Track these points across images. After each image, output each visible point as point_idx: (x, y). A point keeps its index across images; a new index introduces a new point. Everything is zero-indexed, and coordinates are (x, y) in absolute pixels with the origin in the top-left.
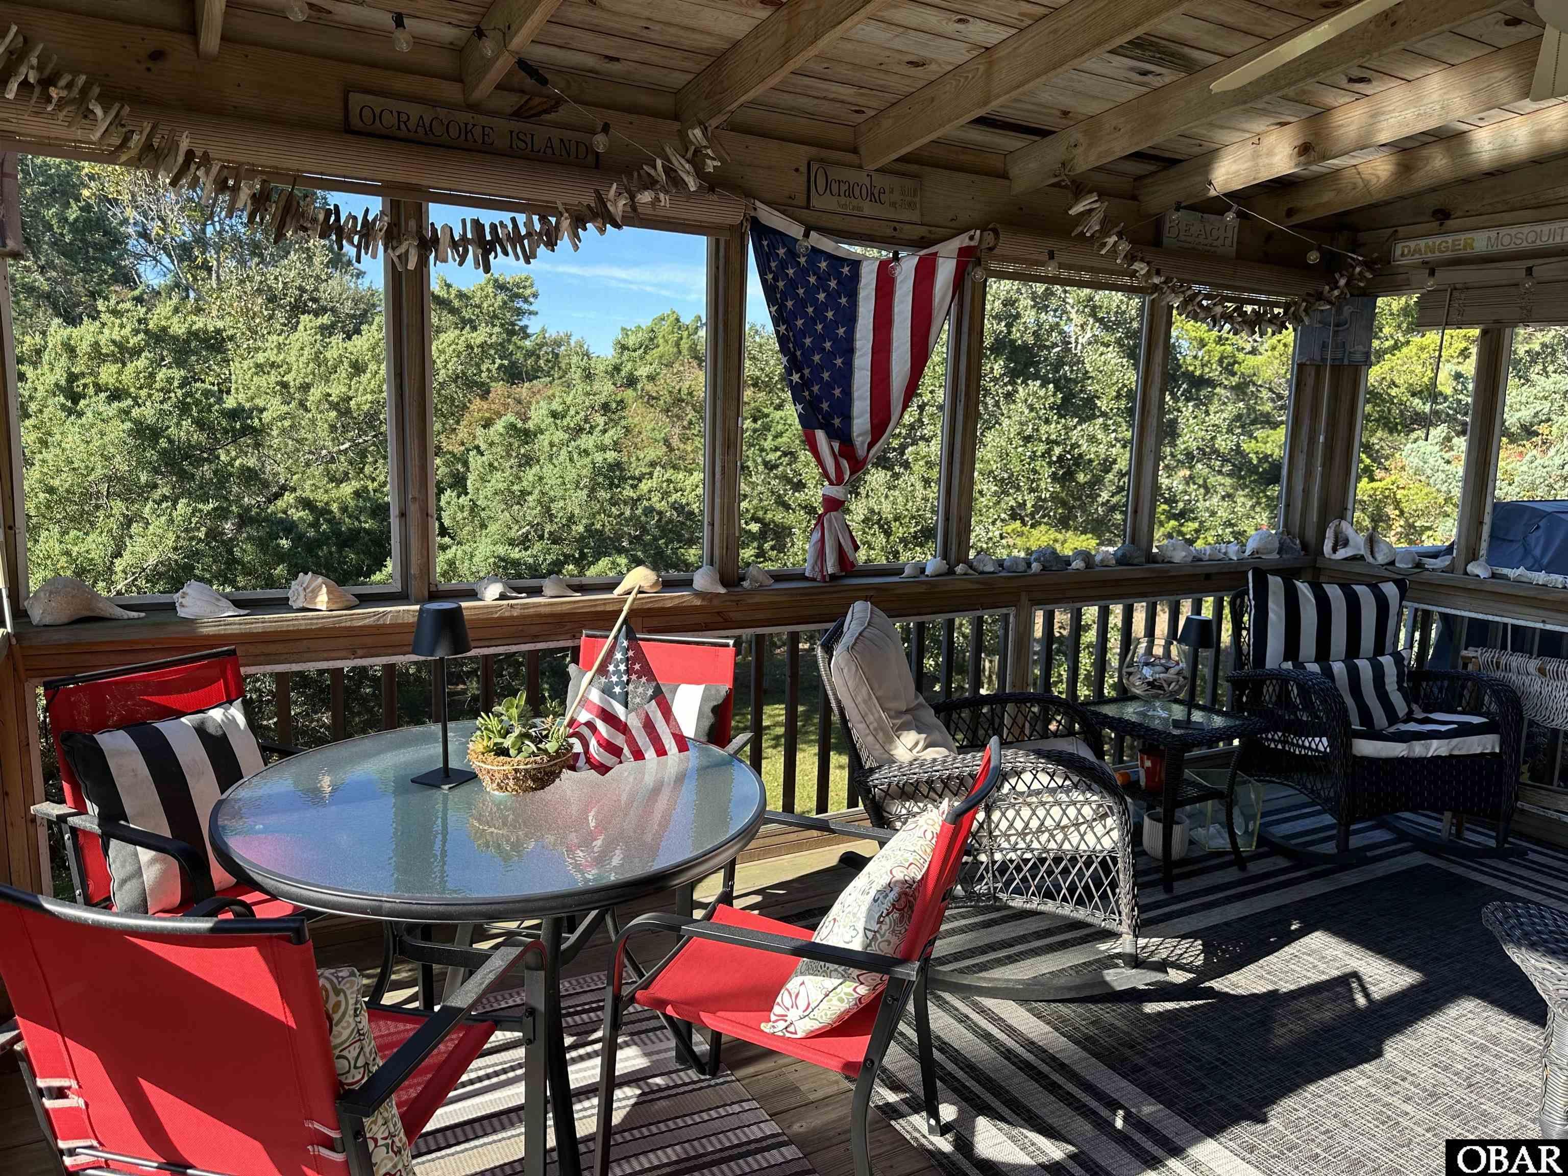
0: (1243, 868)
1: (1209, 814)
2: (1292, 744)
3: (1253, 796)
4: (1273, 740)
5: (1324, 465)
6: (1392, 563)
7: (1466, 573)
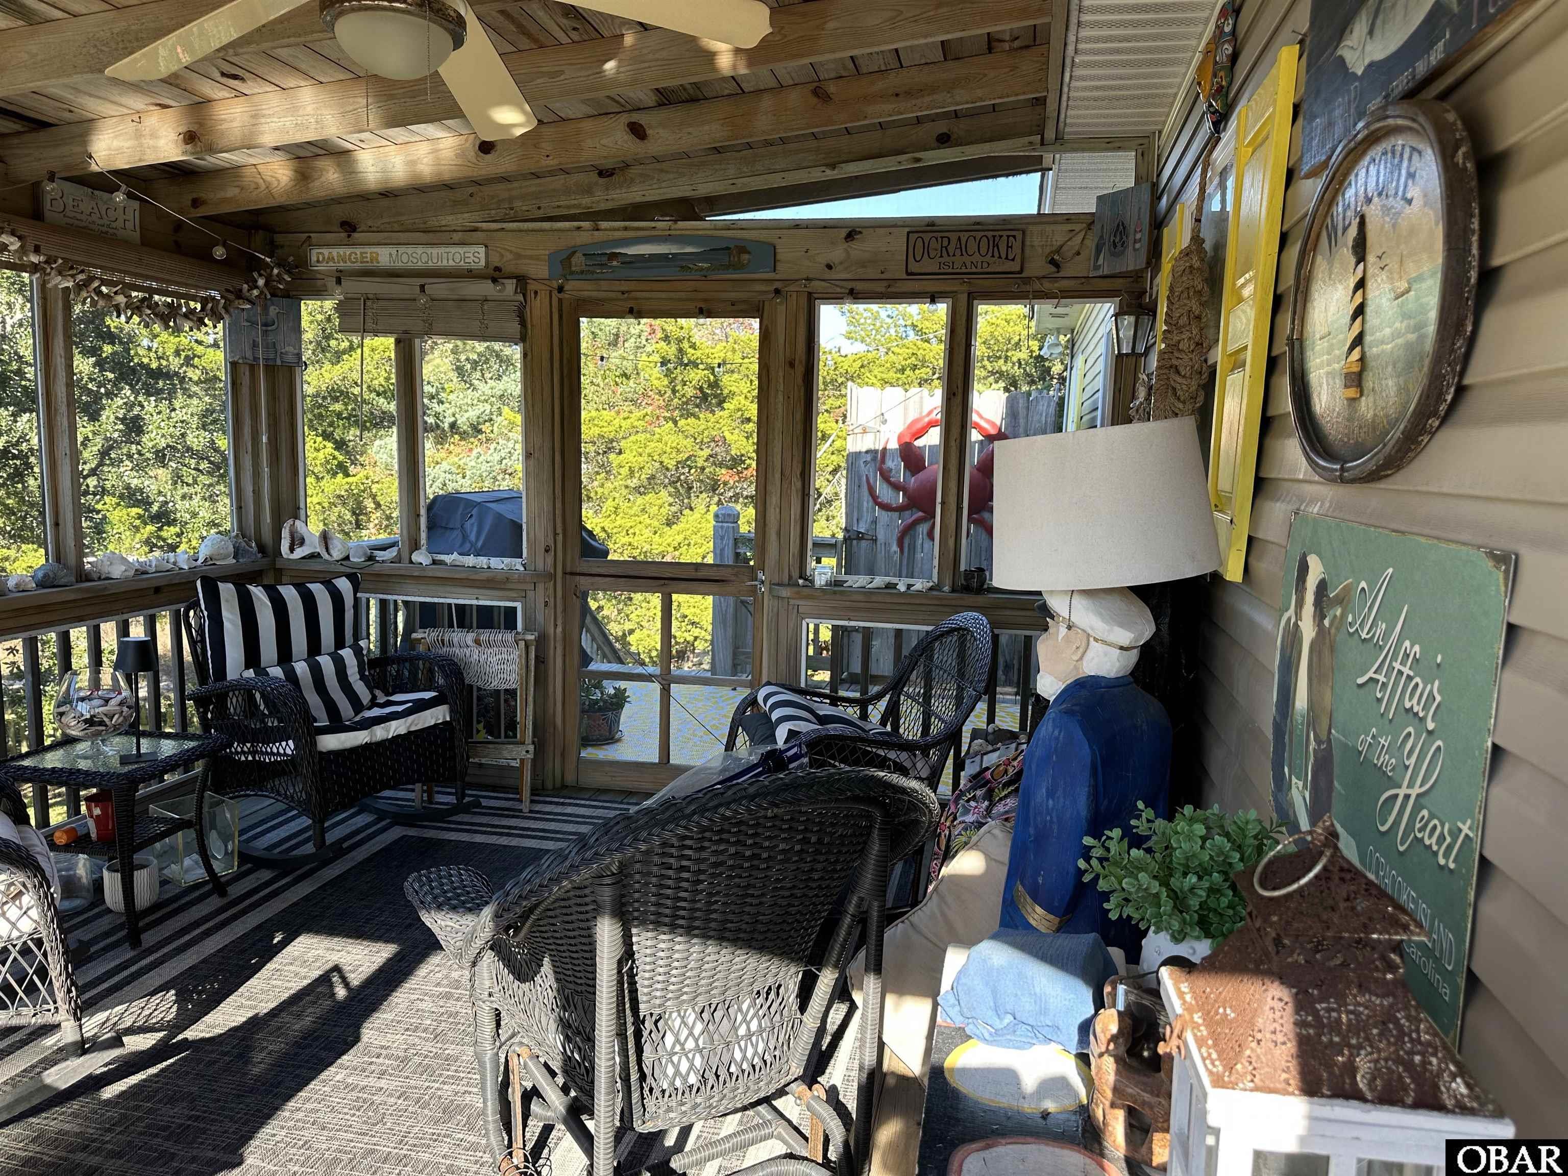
0: (223, 893)
1: (181, 847)
2: (262, 753)
3: (228, 816)
4: (243, 752)
5: (271, 466)
6: (347, 558)
7: (411, 562)
